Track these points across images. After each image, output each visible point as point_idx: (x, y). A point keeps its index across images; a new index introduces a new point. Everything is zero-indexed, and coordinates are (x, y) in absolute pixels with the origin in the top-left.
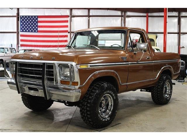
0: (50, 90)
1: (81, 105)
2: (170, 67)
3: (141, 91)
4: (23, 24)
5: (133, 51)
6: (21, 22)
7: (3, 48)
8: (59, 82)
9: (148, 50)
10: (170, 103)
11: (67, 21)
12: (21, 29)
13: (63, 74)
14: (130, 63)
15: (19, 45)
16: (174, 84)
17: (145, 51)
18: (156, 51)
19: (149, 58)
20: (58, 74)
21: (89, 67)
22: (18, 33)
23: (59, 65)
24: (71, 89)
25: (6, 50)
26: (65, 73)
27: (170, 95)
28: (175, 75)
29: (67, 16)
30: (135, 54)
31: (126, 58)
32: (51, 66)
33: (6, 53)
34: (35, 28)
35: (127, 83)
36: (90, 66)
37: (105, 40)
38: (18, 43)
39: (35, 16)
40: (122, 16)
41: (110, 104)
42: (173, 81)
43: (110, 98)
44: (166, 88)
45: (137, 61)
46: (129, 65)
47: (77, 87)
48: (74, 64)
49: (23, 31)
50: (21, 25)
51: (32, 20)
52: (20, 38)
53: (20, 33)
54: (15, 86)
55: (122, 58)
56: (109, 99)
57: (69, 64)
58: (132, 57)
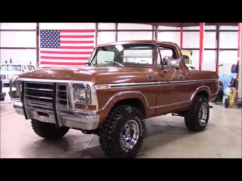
0: (63, 115)
1: (100, 133)
2: (207, 88)
3: (173, 115)
4: (43, 38)
5: (163, 68)
6: (41, 36)
7: (20, 66)
8: (73, 106)
9: (181, 68)
10: (206, 129)
11: (92, 36)
12: (41, 44)
13: (78, 96)
14: (159, 83)
15: (39, 63)
16: (211, 107)
17: (177, 69)
18: (190, 69)
19: (181, 77)
20: (72, 97)
21: (109, 87)
22: (38, 49)
23: (74, 85)
24: (87, 115)
25: (24, 68)
26: (81, 95)
27: (207, 120)
28: (212, 97)
29: (93, 31)
30: (165, 72)
31: (155, 76)
32: (63, 87)
33: (23, 71)
34: (57, 43)
35: (156, 106)
36: (111, 86)
37: (135, 57)
38: (38, 61)
39: (57, 31)
40: (153, 31)
41: (135, 132)
42: (210, 104)
43: (135, 124)
44: (202, 112)
45: (168, 81)
46: (159, 85)
47: (95, 112)
48: (91, 84)
49: (43, 47)
50: (41, 40)
51: (53, 35)
52: (41, 55)
53: (41, 49)
54: (22, 110)
55: (150, 77)
56: (134, 126)
57: (84, 85)
58: (162, 76)
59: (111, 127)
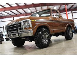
0: (20, 33)
8: (24, 29)
19: (61, 20)
20: (23, 26)
23: (23, 22)
26: (26, 25)
28: (73, 28)
36: (36, 21)
41: (47, 37)
54: (8, 36)
57: (27, 21)
59: (38, 35)
